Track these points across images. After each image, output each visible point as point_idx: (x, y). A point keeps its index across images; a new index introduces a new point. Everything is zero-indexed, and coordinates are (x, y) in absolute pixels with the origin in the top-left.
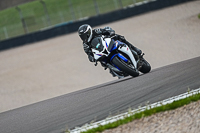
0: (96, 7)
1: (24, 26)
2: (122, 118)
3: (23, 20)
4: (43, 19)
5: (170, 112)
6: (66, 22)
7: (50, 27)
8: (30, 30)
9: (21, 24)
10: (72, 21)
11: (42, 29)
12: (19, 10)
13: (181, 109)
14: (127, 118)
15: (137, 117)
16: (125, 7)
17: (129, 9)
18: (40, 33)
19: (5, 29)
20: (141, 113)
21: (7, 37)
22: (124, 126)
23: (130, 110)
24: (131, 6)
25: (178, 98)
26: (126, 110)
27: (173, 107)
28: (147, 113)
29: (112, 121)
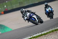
1: (20, 4)
2: (48, 32)
3: (19, 3)
4: (25, 2)
14: (50, 32)
15: (53, 31)
19: (14, 5)
22: (49, 34)
26: (49, 29)
28: (55, 30)
29: (45, 33)
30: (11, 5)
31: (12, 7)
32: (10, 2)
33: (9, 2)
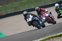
2: (44, 39)
3: (14, 8)
4: (21, 7)
8: (17, 11)
9: (14, 9)
10: (30, 8)
12: (13, 4)
14: (46, 39)
15: (49, 38)
16: (46, 5)
17: (47, 5)
19: (9, 10)
21: (9, 13)
24: (48, 4)
26: (45, 36)
27: (60, 36)
28: (52, 37)
29: (41, 40)
30: (6, 10)
31: (6, 12)
32: (5, 7)
33: (3, 6)
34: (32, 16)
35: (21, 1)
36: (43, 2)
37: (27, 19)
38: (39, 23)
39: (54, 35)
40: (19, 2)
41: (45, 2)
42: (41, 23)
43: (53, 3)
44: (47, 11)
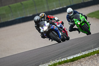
0: (36, 10)
2: (47, 65)
4: (10, 15)
5: (71, 63)
6: (21, 17)
7: (13, 19)
10: (24, 16)
11: (9, 20)
13: (76, 62)
15: (55, 65)
16: (50, 10)
18: (8, 22)
20: (57, 63)
23: (51, 61)
24: (54, 9)
25: (75, 56)
27: (73, 60)
34: (48, 24)
35: (10, 5)
36: (46, 6)
37: (40, 28)
38: (58, 34)
39: (63, 60)
40: (7, 6)
41: (48, 7)
42: (61, 34)
43: (61, 8)
44: (58, 20)
